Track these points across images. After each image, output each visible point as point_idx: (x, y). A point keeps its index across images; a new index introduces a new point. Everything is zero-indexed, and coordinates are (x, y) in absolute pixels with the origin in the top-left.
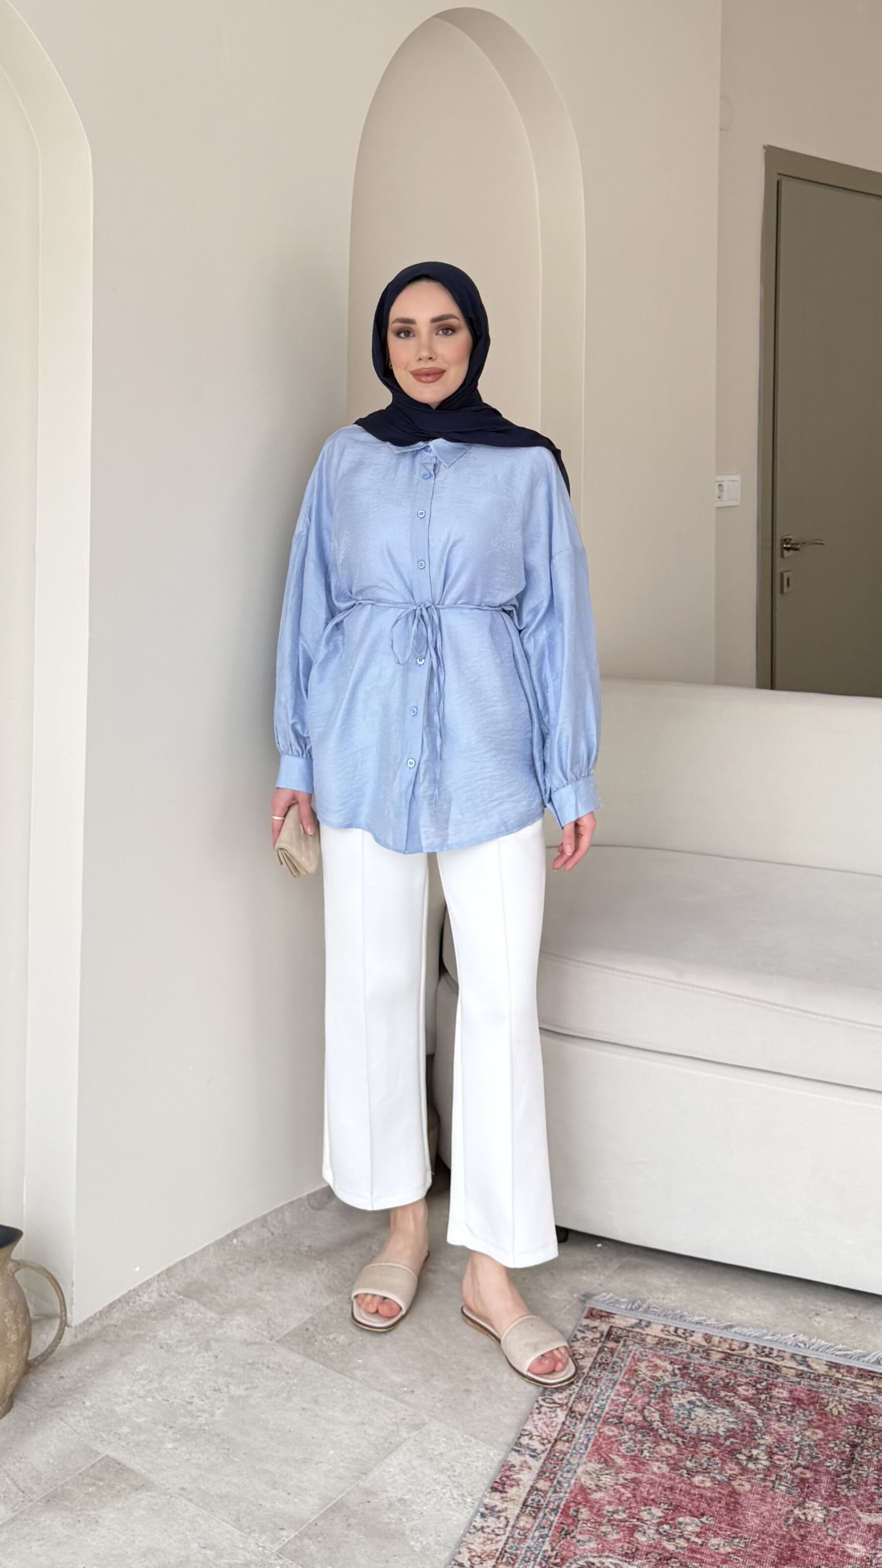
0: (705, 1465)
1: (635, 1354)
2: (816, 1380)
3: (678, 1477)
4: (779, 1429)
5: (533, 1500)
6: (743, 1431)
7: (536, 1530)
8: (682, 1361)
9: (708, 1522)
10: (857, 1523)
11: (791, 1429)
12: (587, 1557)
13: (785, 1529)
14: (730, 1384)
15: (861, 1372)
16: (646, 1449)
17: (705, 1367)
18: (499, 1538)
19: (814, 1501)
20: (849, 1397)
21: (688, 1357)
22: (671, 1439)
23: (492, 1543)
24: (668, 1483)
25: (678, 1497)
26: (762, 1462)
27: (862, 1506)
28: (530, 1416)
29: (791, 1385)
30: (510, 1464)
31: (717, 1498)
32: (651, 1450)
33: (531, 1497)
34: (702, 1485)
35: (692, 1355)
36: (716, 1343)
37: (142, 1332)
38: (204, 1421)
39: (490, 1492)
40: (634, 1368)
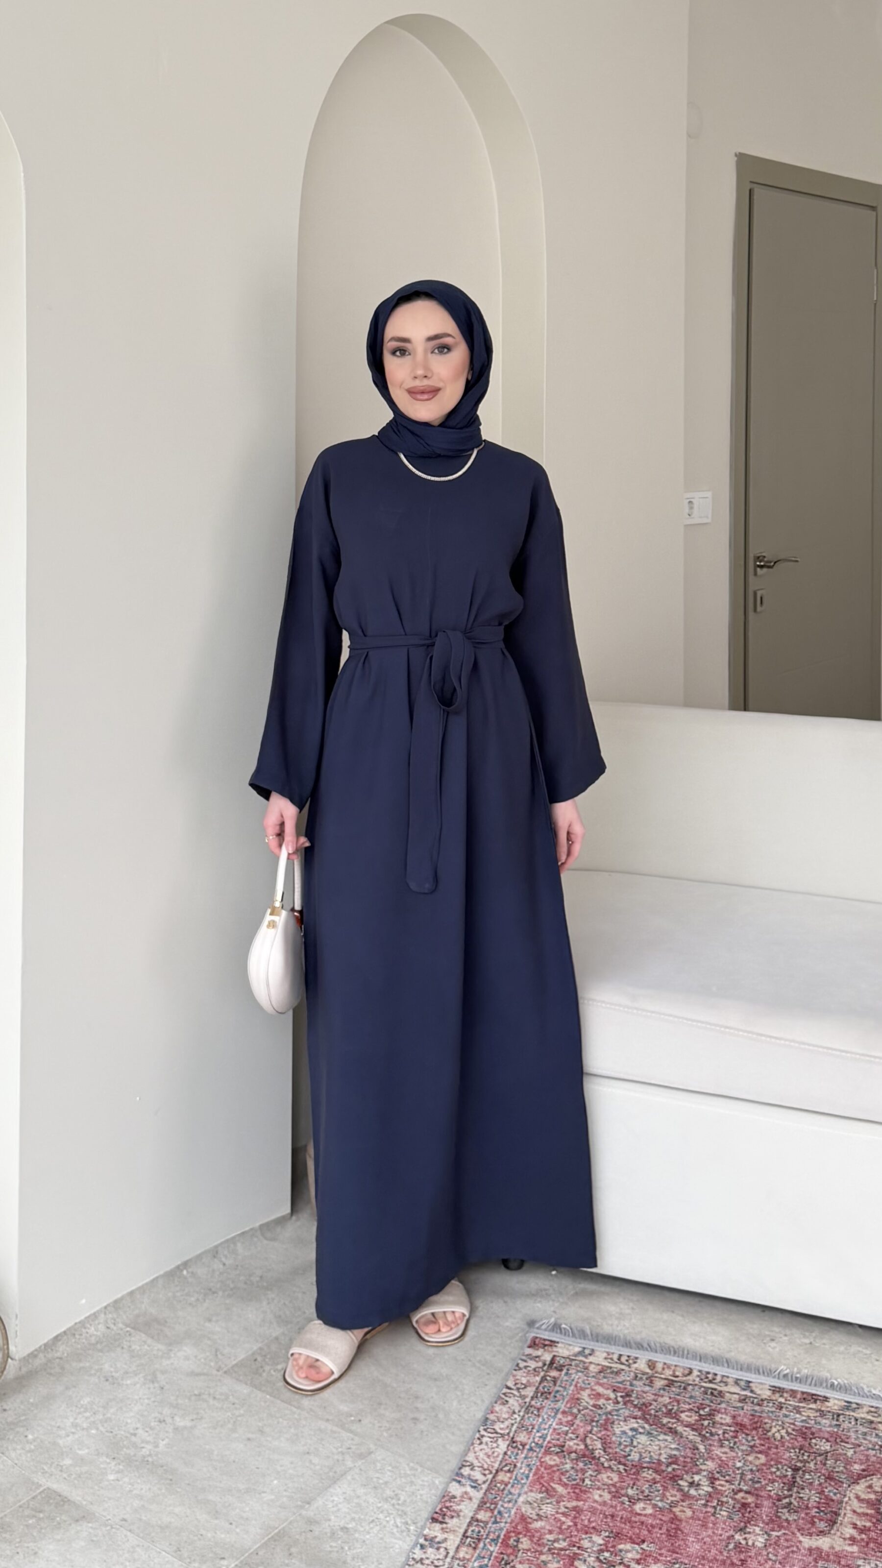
0: (647, 1491)
1: (578, 1382)
2: (759, 1405)
3: (619, 1505)
4: (721, 1455)
5: (473, 1531)
6: (685, 1458)
7: (477, 1560)
8: (625, 1389)
9: (648, 1549)
10: (797, 1547)
11: (733, 1454)
13: (725, 1554)
14: (673, 1411)
15: (805, 1396)
16: (587, 1477)
17: (648, 1394)
19: (756, 1526)
20: (792, 1421)
21: (631, 1385)
22: (613, 1466)
24: (609, 1511)
25: (618, 1524)
26: (706, 1489)
27: (803, 1529)
28: (472, 1447)
29: (735, 1411)
30: (450, 1494)
31: (658, 1524)
32: (593, 1478)
33: (471, 1529)
34: (644, 1512)
35: (635, 1382)
36: (660, 1370)
37: (88, 1364)
38: (148, 1453)
39: (431, 1523)
40: (576, 1397)
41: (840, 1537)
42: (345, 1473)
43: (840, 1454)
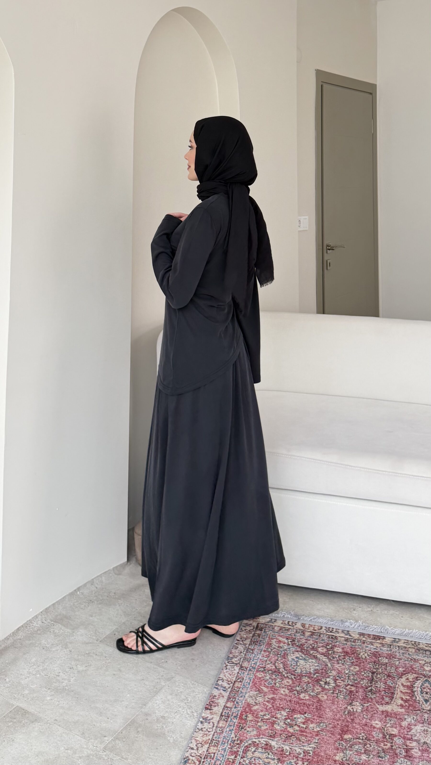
0: (305, 688)
1: (270, 636)
2: (353, 642)
3: (293, 695)
4: (339, 668)
5: (225, 713)
6: (322, 670)
7: (227, 727)
8: (292, 637)
9: (308, 716)
10: (377, 711)
11: (344, 667)
12: (252, 739)
13: (344, 717)
14: (315, 647)
15: (374, 637)
16: (277, 683)
17: (303, 640)
18: (210, 733)
19: (357, 701)
20: (369, 649)
21: (295, 635)
22: (289, 676)
23: (207, 736)
24: (288, 698)
25: (293, 705)
26: (332, 685)
27: (378, 702)
28: (222, 671)
29: (343, 646)
30: (214, 695)
31: (311, 704)
32: (280, 682)
33: (225, 711)
34: (304, 698)
35: (296, 634)
36: (307, 628)
37: (34, 641)
38: (65, 685)
39: (205, 710)
40: (270, 643)
41: (396, 705)
42: (161, 689)
43: (393, 664)
